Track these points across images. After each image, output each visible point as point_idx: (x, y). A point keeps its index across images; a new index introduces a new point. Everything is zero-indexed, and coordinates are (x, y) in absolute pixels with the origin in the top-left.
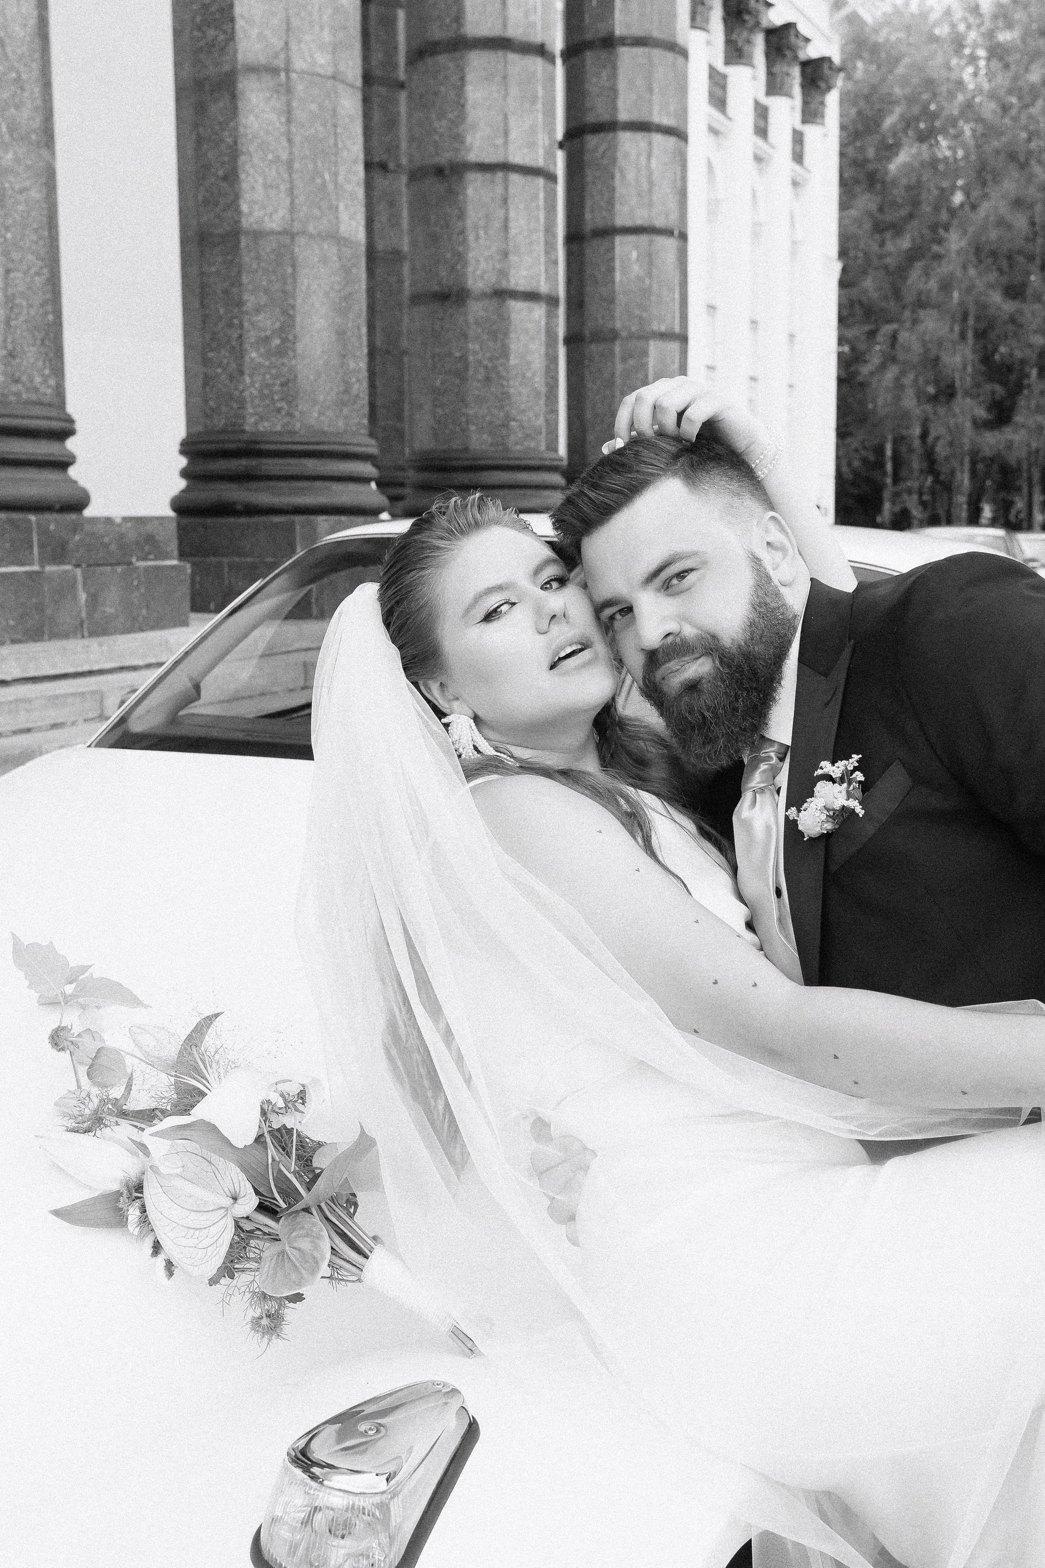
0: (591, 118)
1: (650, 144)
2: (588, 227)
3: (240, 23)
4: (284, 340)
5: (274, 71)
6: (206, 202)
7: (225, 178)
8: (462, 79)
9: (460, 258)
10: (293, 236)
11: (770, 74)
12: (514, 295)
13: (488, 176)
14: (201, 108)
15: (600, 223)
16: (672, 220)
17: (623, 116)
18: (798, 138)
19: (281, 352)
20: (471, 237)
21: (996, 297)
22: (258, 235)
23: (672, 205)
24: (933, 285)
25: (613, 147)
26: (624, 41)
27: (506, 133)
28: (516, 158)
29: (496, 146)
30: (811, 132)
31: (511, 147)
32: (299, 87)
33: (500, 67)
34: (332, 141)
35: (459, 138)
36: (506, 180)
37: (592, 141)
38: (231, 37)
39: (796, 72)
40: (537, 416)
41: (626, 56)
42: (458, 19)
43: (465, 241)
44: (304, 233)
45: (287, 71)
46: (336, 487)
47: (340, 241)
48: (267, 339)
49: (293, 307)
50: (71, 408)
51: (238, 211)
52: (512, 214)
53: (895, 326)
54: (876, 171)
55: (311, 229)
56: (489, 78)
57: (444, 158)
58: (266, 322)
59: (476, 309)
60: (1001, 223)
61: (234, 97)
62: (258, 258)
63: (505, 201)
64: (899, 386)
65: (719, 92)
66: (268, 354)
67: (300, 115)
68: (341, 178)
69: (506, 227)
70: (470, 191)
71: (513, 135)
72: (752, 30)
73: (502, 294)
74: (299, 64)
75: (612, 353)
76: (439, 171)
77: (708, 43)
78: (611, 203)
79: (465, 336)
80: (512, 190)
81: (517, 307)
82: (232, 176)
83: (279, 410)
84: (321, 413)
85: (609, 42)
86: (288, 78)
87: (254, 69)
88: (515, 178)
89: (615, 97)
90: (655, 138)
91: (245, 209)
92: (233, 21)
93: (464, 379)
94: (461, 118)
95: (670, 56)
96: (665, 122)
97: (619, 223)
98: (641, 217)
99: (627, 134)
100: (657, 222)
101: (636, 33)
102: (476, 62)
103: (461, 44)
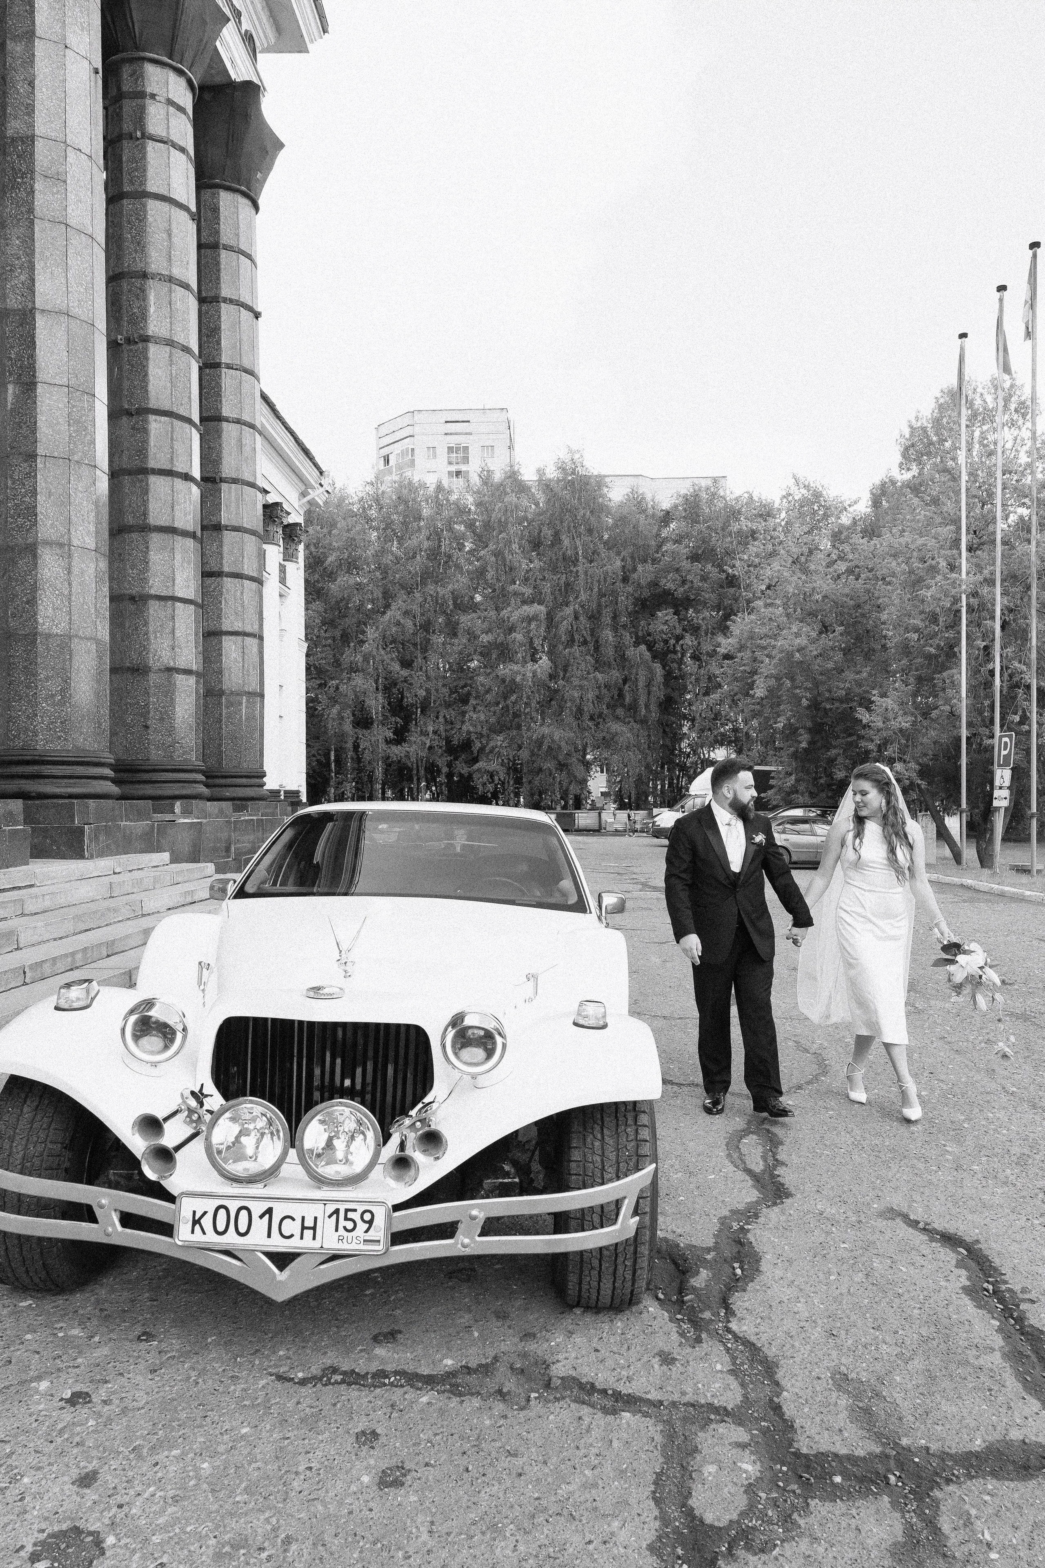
0: (212, 570)
1: (242, 586)
3: (40, 517)
4: (63, 697)
5: (61, 545)
6: (14, 615)
7: (28, 602)
8: (147, 548)
9: (145, 649)
10: (70, 638)
12: (178, 671)
13: (162, 603)
16: (255, 629)
17: (226, 569)
18: (283, 570)
19: (62, 703)
20: (152, 637)
22: (48, 636)
23: (255, 620)
24: (359, 658)
25: (223, 586)
26: (227, 528)
27: (174, 580)
28: (180, 594)
29: (168, 587)
30: (290, 566)
31: (176, 588)
32: (76, 555)
33: (171, 543)
34: (93, 585)
35: (145, 580)
36: (173, 606)
37: (208, 581)
38: (35, 523)
39: (281, 532)
40: (191, 740)
41: (227, 535)
42: (145, 514)
43: (148, 639)
44: (76, 636)
45: (69, 545)
46: (95, 782)
47: (95, 640)
48: (53, 696)
49: (70, 678)
51: (36, 621)
52: (177, 625)
55: (81, 633)
56: (163, 548)
57: (136, 591)
58: (53, 686)
59: (153, 678)
61: (35, 556)
62: (48, 649)
63: (173, 618)
66: (54, 705)
67: (74, 569)
68: (98, 606)
69: (173, 632)
70: (151, 611)
71: (177, 582)
73: (170, 670)
74: (75, 542)
75: (220, 703)
76: (132, 598)
78: (219, 617)
79: (147, 693)
80: (176, 612)
81: (180, 679)
82: (31, 602)
83: (59, 738)
84: (85, 740)
85: (218, 528)
86: (69, 549)
87: (48, 543)
88: (178, 604)
89: (222, 558)
90: (247, 583)
91: (41, 621)
92: (36, 515)
93: (146, 719)
94: (146, 569)
95: (253, 538)
96: (251, 574)
97: (224, 628)
98: (238, 626)
99: (228, 579)
100: (246, 629)
101: (234, 524)
102: (155, 539)
103: (147, 528)
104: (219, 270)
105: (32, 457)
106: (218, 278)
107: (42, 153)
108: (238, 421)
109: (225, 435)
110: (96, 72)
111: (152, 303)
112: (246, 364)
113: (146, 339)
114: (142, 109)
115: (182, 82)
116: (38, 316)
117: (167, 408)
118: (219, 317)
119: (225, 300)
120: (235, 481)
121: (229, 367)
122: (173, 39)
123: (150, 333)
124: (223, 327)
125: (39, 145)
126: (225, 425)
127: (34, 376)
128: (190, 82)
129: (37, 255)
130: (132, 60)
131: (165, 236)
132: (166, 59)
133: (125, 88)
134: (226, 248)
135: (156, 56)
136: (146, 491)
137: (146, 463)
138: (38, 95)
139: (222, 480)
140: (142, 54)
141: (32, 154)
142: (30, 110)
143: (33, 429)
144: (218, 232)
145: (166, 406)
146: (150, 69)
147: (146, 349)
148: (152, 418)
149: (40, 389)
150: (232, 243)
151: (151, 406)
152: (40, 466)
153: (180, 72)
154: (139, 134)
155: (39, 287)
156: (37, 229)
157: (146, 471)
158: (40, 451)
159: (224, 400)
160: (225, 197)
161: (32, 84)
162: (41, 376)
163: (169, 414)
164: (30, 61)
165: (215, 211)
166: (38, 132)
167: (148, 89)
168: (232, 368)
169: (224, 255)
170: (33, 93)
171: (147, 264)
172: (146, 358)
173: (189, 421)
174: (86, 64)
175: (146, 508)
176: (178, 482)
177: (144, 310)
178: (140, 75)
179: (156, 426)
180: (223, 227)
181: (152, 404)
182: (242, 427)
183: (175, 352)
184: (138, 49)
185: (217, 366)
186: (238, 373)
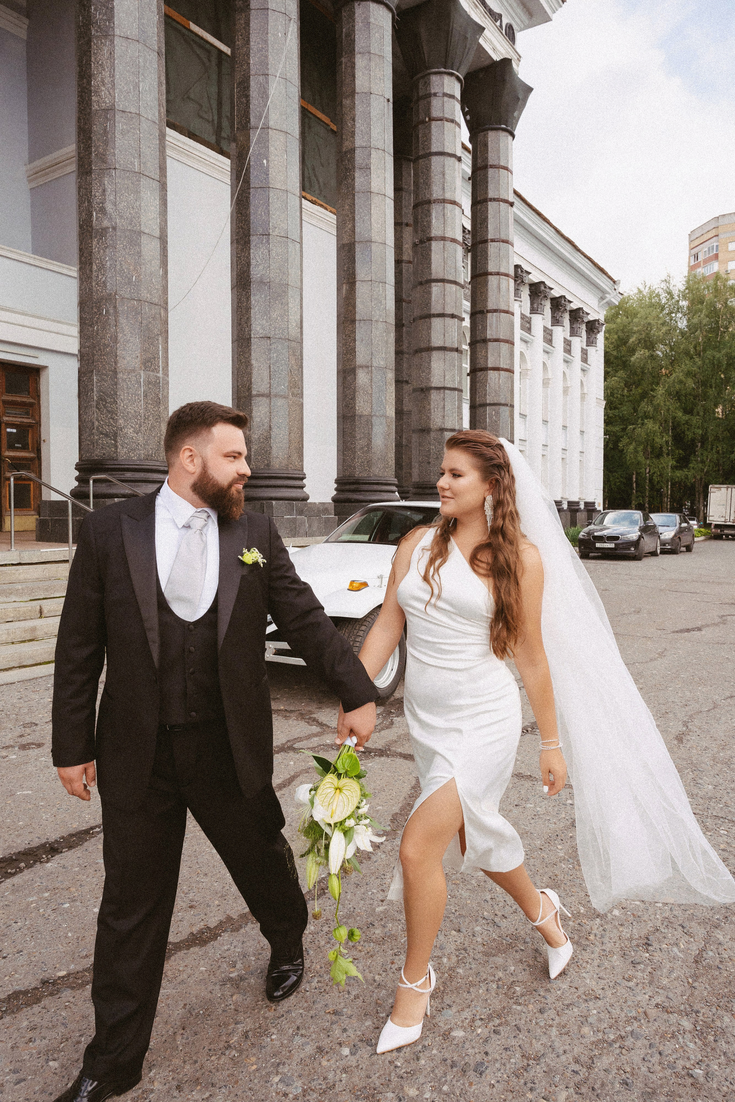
0: (479, 366)
1: (499, 375)
2: (478, 403)
3: (357, 353)
4: (368, 448)
5: (367, 367)
6: (346, 406)
8: (430, 360)
9: (429, 418)
10: (372, 416)
11: (572, 328)
12: (446, 429)
13: (438, 391)
14: (345, 378)
15: (482, 402)
16: (508, 401)
17: (490, 365)
18: (584, 353)
19: (368, 452)
20: (432, 411)
21: (680, 414)
22: (360, 416)
23: (508, 395)
25: (486, 376)
26: (490, 340)
27: (444, 377)
28: (448, 385)
29: (441, 381)
30: (591, 350)
31: (446, 382)
32: (374, 371)
33: (443, 356)
34: (385, 387)
35: (429, 379)
36: (444, 392)
37: (479, 374)
38: (355, 357)
39: (584, 327)
41: (491, 345)
42: (429, 341)
43: (430, 413)
44: (375, 415)
45: (371, 367)
47: (387, 417)
48: (363, 448)
49: (371, 438)
50: (305, 471)
51: (355, 409)
52: (446, 404)
53: (634, 426)
54: (627, 361)
55: (377, 414)
56: (439, 360)
57: (423, 386)
58: (364, 443)
59: (433, 435)
60: (681, 382)
61: (355, 375)
62: (361, 423)
63: (444, 399)
64: (636, 451)
65: (549, 337)
66: (363, 452)
67: (374, 380)
68: (387, 398)
69: (444, 407)
70: (432, 397)
71: (447, 378)
72: (563, 312)
73: (442, 429)
74: (375, 364)
76: (422, 390)
77: (543, 319)
78: (485, 395)
79: (430, 444)
80: (446, 395)
82: (353, 398)
83: (366, 470)
84: (379, 471)
85: (485, 341)
86: (371, 369)
87: (361, 367)
88: (447, 391)
89: (487, 359)
90: (502, 373)
91: (357, 408)
92: (355, 352)
93: (429, 458)
94: (429, 373)
95: (507, 344)
96: (505, 367)
97: (487, 402)
98: (496, 400)
99: (492, 371)
100: (503, 402)
101: (495, 337)
102: (435, 355)
103: (430, 349)
104: (487, 182)
105: (353, 321)
106: (487, 187)
107: (359, 156)
108: (498, 273)
109: (489, 284)
110: (388, 100)
111: (434, 217)
112: (503, 237)
113: (430, 239)
114: (429, 103)
115: (453, 79)
116: (357, 245)
117: (441, 277)
118: (487, 211)
119: (491, 200)
120: (495, 311)
121: (493, 241)
122: (446, 56)
123: (433, 235)
124: (489, 217)
125: (357, 152)
126: (490, 277)
127: (355, 278)
128: (458, 79)
129: (356, 212)
130: (423, 77)
131: (441, 176)
132: (443, 70)
133: (420, 94)
134: (492, 167)
135: (437, 70)
136: (429, 328)
137: (430, 311)
138: (357, 125)
139: (488, 311)
140: (428, 71)
141: (354, 158)
142: (353, 133)
143: (354, 307)
144: (487, 158)
145: (440, 276)
146: (434, 78)
147: (430, 245)
148: (433, 284)
149: (358, 284)
150: (495, 163)
151: (433, 278)
152: (357, 325)
153: (452, 74)
154: (427, 119)
155: (357, 230)
156: (356, 198)
157: (430, 316)
158: (357, 318)
159: (489, 262)
160: (491, 135)
161: (354, 120)
162: (358, 278)
163: (443, 281)
164: (353, 107)
165: (486, 145)
166: (356, 146)
167: (433, 91)
168: (495, 241)
169: (491, 172)
170: (354, 125)
171: (431, 194)
172: (430, 250)
173: (455, 283)
174: (382, 99)
175: (430, 337)
176: (448, 320)
177: (429, 222)
178: (427, 84)
179: (436, 289)
180: (490, 154)
181: (434, 276)
182: (501, 277)
183: (448, 243)
184: (427, 69)
185: (486, 241)
186: (498, 243)
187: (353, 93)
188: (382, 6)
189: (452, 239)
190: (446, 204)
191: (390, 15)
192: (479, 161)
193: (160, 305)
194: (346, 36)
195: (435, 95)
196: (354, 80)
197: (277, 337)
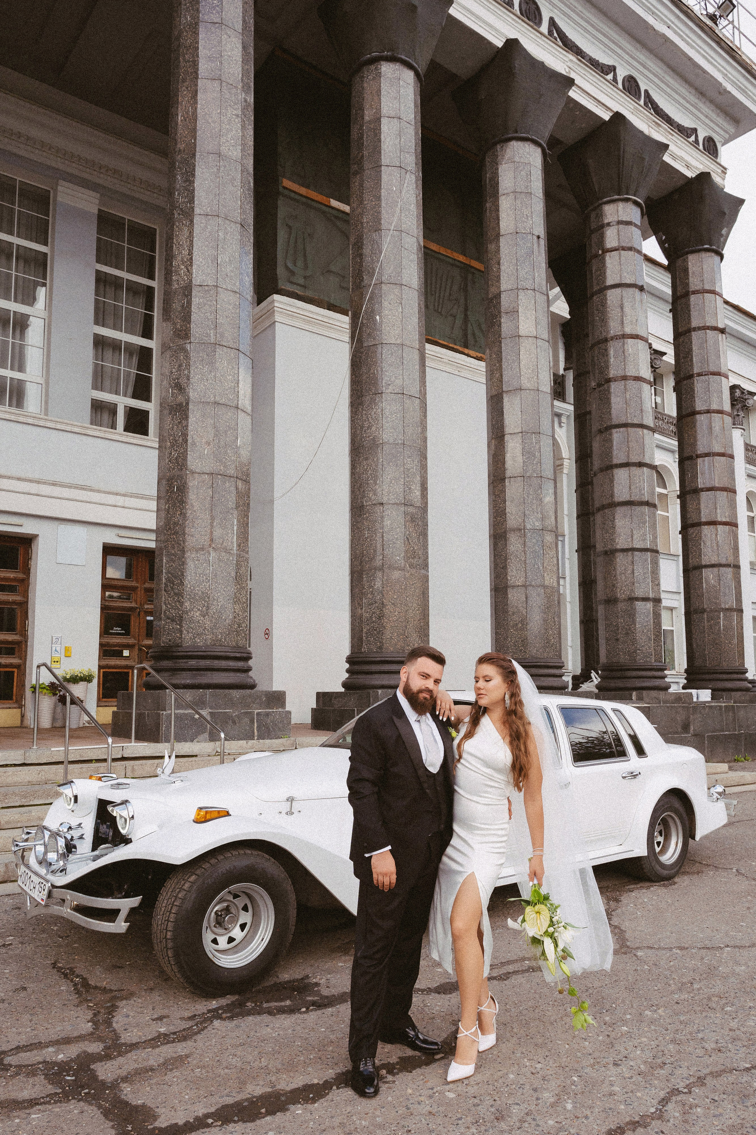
0: (690, 522)
1: (717, 530)
2: (692, 565)
3: (508, 515)
4: (523, 625)
5: (520, 530)
6: (498, 577)
7: (504, 568)
8: (614, 518)
9: (615, 586)
10: (526, 587)
12: (637, 599)
13: (625, 553)
14: (495, 544)
15: (697, 564)
16: (731, 560)
17: (703, 520)
19: (522, 629)
20: (619, 577)
22: (513, 587)
23: (732, 554)
25: (700, 532)
26: (702, 490)
27: (632, 537)
28: (637, 546)
29: (629, 542)
31: (634, 542)
32: (529, 534)
33: (630, 512)
34: (542, 552)
35: (613, 540)
36: (633, 554)
37: (691, 530)
38: (505, 520)
40: (649, 647)
41: (704, 495)
42: (612, 496)
43: (616, 579)
44: (530, 585)
45: (524, 529)
47: (546, 587)
48: (517, 625)
49: (527, 613)
51: (507, 580)
52: (636, 567)
55: (533, 583)
56: (625, 516)
57: (608, 548)
58: (517, 618)
59: (621, 606)
61: (506, 540)
62: (513, 596)
63: (633, 563)
66: (516, 630)
67: (528, 544)
69: (633, 572)
70: (618, 560)
71: (635, 537)
73: (632, 599)
74: (528, 526)
76: (608, 553)
78: (700, 555)
79: (618, 616)
80: (636, 558)
81: (639, 605)
82: (506, 567)
85: (697, 491)
86: (524, 532)
87: (514, 530)
88: (636, 553)
89: (700, 513)
90: (720, 527)
91: (509, 578)
92: (506, 514)
93: (617, 634)
94: (614, 533)
95: (725, 493)
96: (724, 520)
97: (704, 563)
98: (714, 560)
99: (706, 527)
100: (723, 561)
101: (708, 485)
102: (620, 511)
103: (614, 505)
104: (689, 311)
105: (503, 479)
106: (689, 316)
107: (505, 301)
108: (708, 412)
109: (698, 424)
110: (538, 237)
111: (612, 356)
112: (712, 368)
113: (609, 381)
114: (602, 237)
115: (630, 206)
116: (505, 395)
117: (624, 422)
118: (691, 343)
119: (695, 329)
120: (707, 455)
121: (699, 375)
122: (620, 182)
123: (611, 376)
124: (694, 349)
125: (503, 296)
126: (698, 416)
127: (503, 431)
128: (637, 204)
129: (504, 360)
130: (594, 209)
131: (619, 310)
132: (616, 197)
133: (593, 227)
134: (694, 292)
135: (609, 198)
136: (612, 481)
137: (611, 461)
138: (502, 268)
139: (698, 456)
140: (600, 202)
141: (500, 303)
142: (498, 278)
143: (504, 463)
144: (688, 284)
145: (623, 420)
146: (607, 208)
147: (609, 387)
148: (614, 431)
149: (507, 438)
150: (699, 288)
151: (614, 423)
152: (507, 484)
153: (627, 200)
154: (600, 252)
155: (505, 378)
156: (503, 345)
157: (611, 467)
158: (507, 475)
159: (696, 399)
160: (693, 260)
161: (499, 264)
162: (507, 430)
163: (626, 425)
164: (498, 251)
165: (686, 270)
166: (502, 289)
167: (606, 221)
168: (702, 375)
169: (693, 298)
170: (499, 268)
171: (608, 332)
172: (609, 393)
173: (642, 426)
174: (530, 237)
175: (613, 492)
176: (635, 470)
177: (607, 362)
178: (600, 215)
179: (617, 435)
180: (691, 279)
181: (615, 421)
182: (713, 414)
183: (631, 383)
184: (598, 199)
185: (691, 376)
186: (706, 377)
187: (498, 236)
188: (529, 143)
189: (635, 377)
190: (626, 340)
191: (539, 150)
192: (679, 289)
193: (237, 478)
194: (490, 181)
195: (608, 224)
196: (499, 223)
197: (391, 502)
